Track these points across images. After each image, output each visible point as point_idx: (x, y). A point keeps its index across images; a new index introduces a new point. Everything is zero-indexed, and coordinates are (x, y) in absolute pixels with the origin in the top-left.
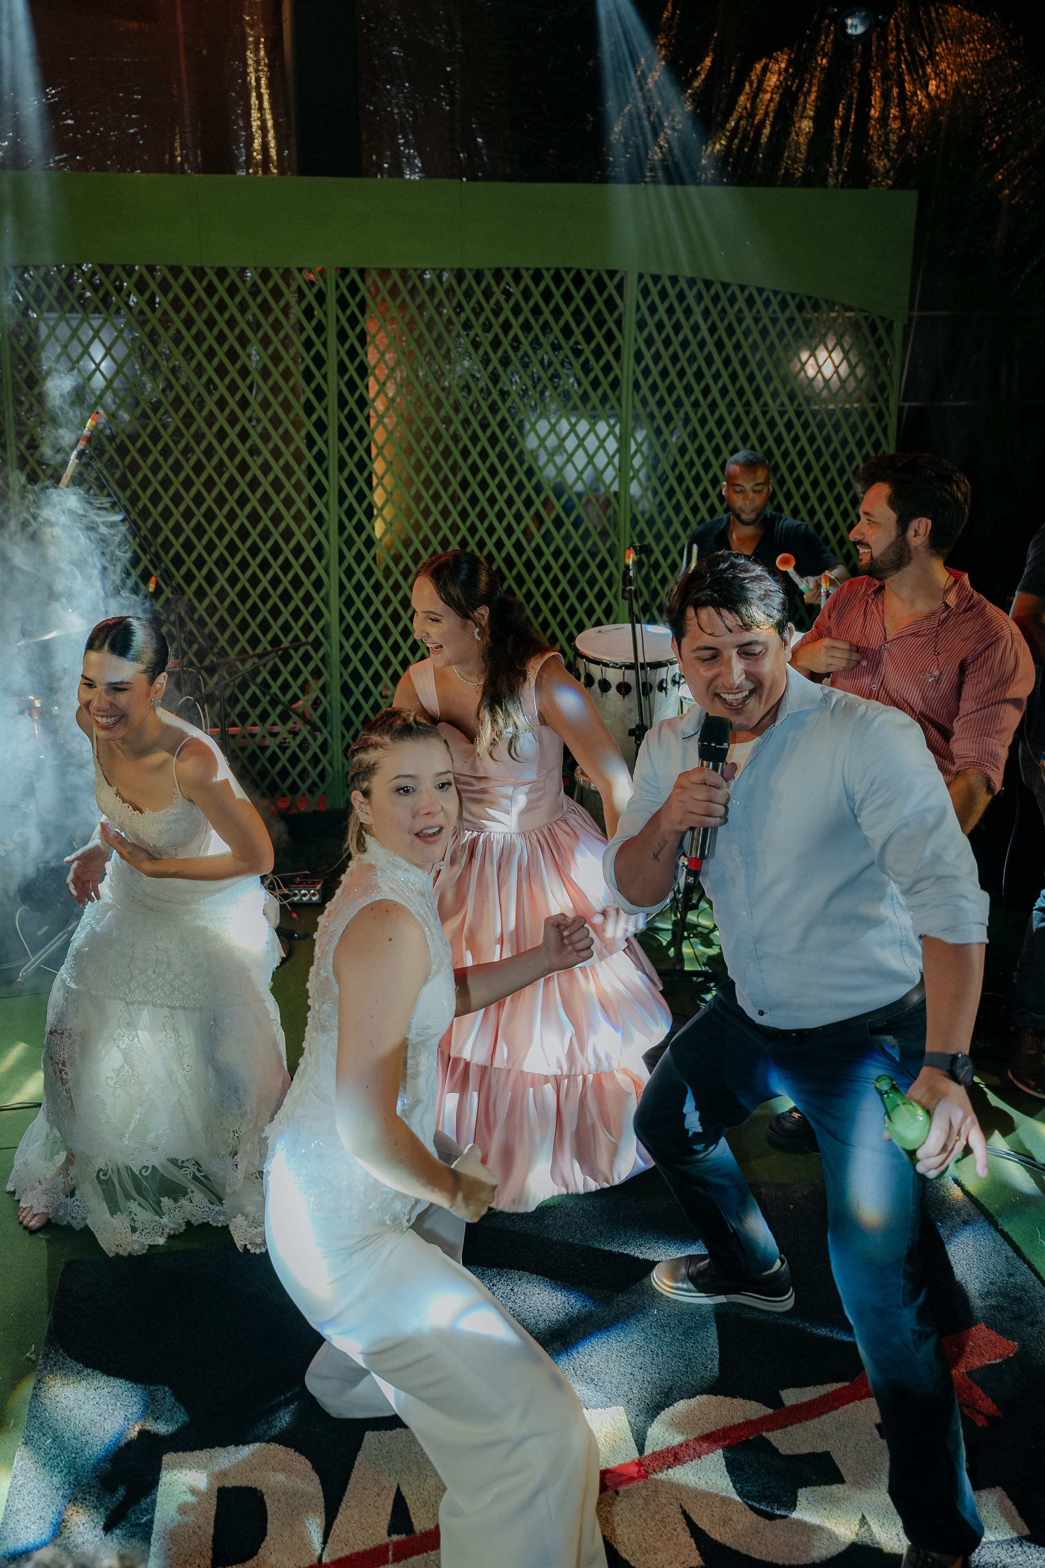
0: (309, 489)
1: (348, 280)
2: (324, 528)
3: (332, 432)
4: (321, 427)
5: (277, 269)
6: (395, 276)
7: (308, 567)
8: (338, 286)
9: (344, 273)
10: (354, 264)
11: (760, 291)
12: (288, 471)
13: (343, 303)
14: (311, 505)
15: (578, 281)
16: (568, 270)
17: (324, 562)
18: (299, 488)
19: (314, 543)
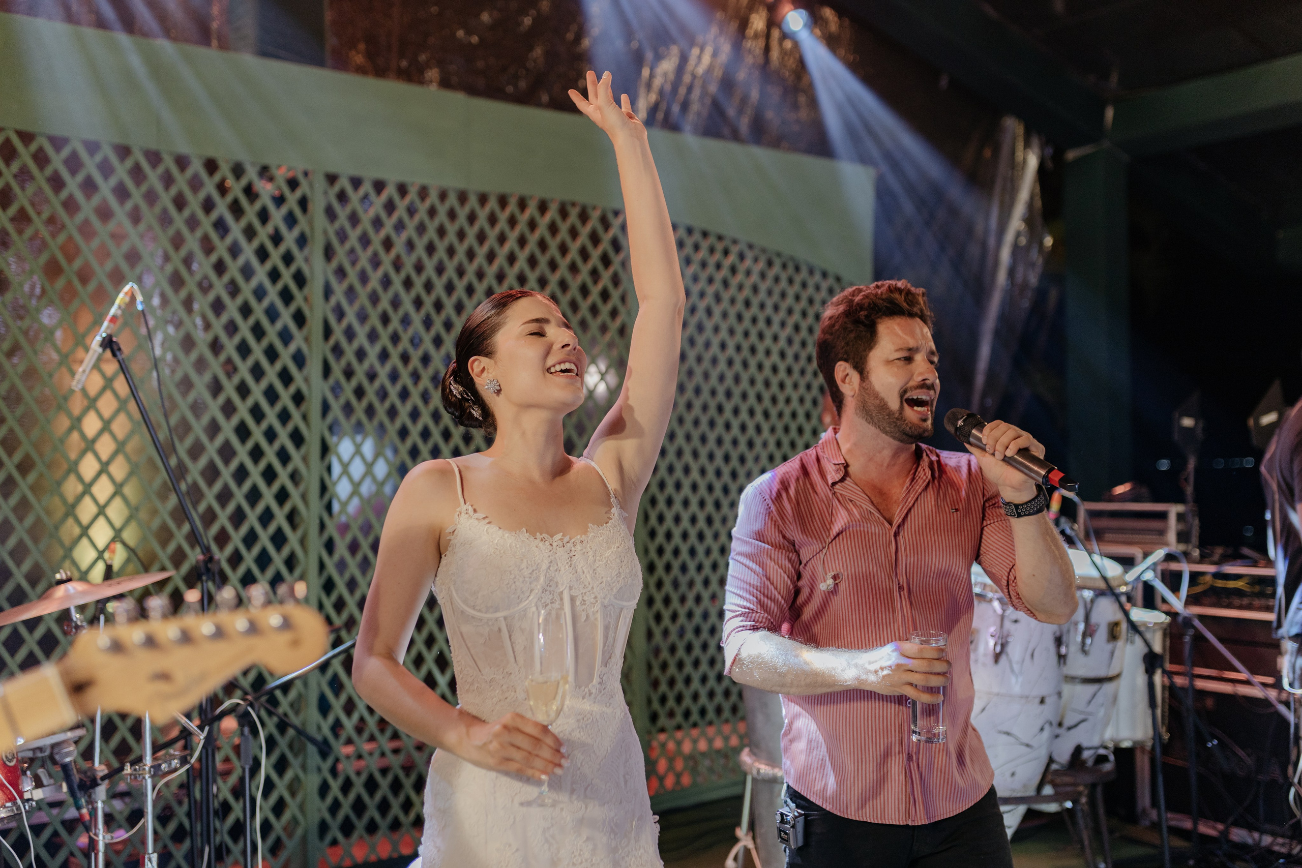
0: (284, 437)
1: (337, 188)
2: (302, 487)
3: (314, 367)
4: (299, 359)
5: (253, 164)
6: (390, 191)
7: (279, 539)
8: (326, 193)
9: (332, 179)
10: (346, 170)
11: (751, 247)
12: (257, 413)
13: (331, 214)
14: (284, 458)
15: (584, 217)
16: (574, 204)
17: (300, 532)
18: (271, 435)
19: (287, 507)
